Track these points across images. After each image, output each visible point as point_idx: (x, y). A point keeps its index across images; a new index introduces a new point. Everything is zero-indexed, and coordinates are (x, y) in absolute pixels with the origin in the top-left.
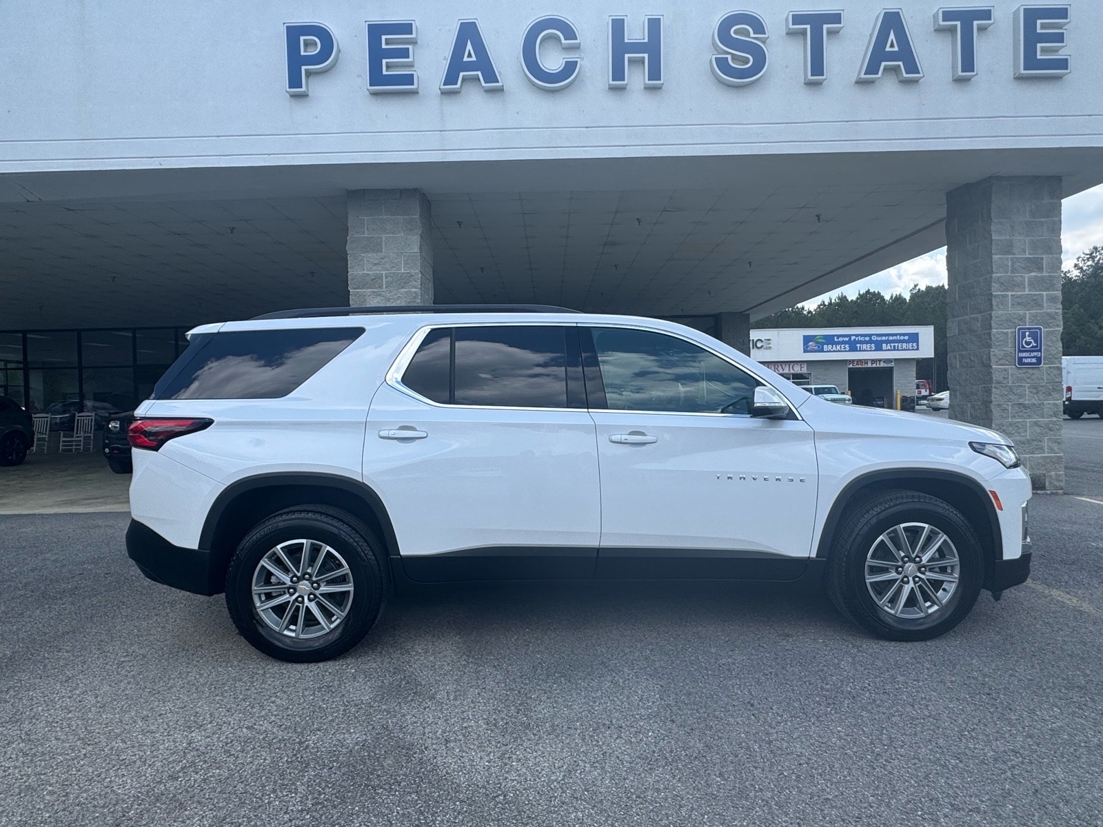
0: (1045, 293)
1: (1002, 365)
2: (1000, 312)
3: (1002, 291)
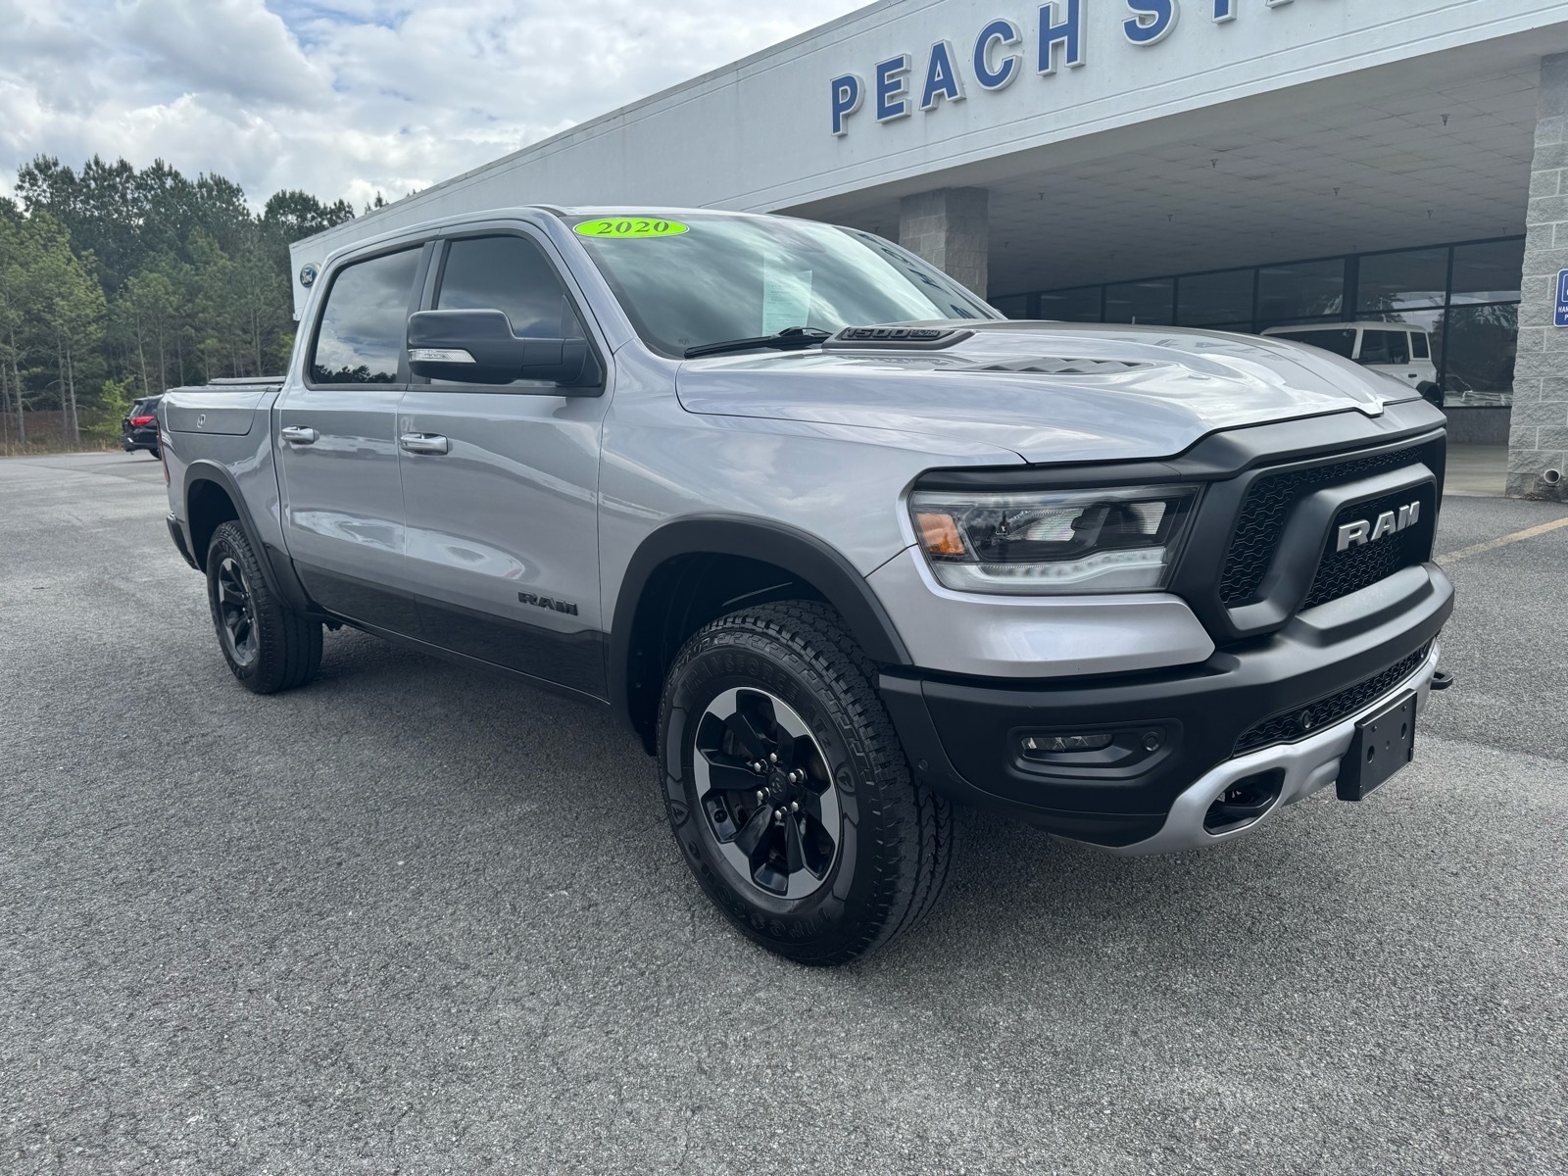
1: (1534, 325)
2: (1536, 252)
3: (1544, 221)
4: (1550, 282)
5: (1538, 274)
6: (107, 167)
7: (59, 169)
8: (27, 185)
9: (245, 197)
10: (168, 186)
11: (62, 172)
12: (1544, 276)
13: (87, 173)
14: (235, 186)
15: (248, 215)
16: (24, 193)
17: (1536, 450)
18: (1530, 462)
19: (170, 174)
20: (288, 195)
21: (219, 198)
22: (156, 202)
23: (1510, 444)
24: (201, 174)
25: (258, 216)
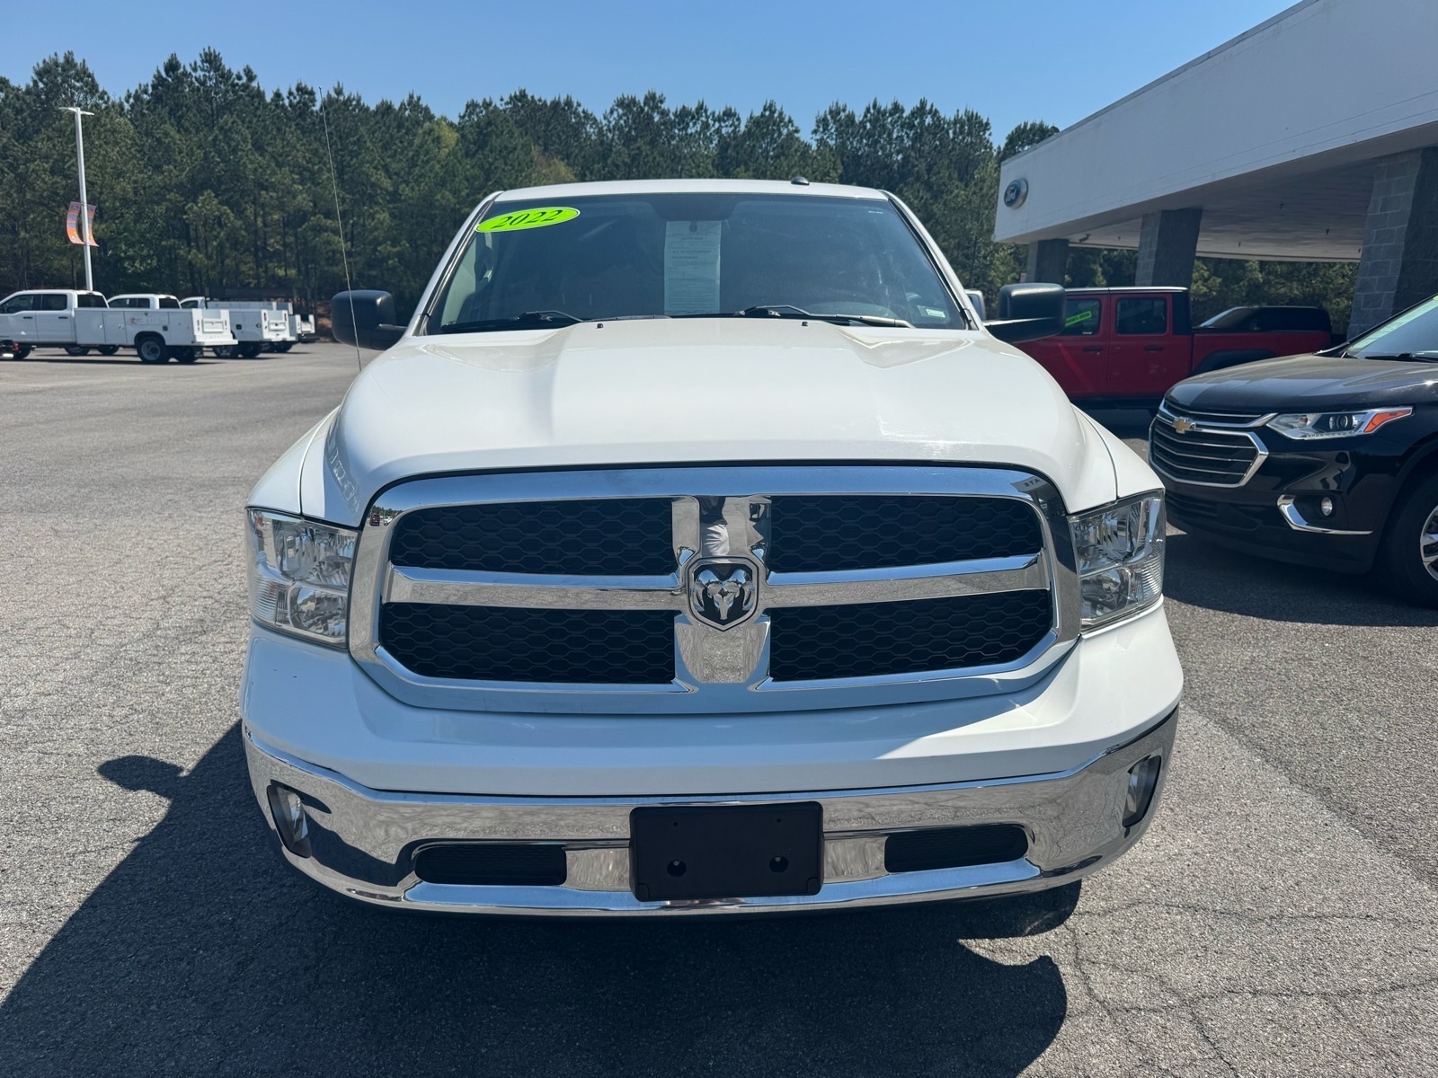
6: (882, 109)
7: (847, 112)
8: (821, 129)
9: (991, 130)
10: (926, 124)
11: (847, 116)
13: (865, 116)
14: (985, 121)
15: (991, 148)
16: (818, 137)
19: (930, 111)
20: (1028, 127)
21: (970, 134)
22: (915, 140)
24: (958, 111)
25: (999, 148)
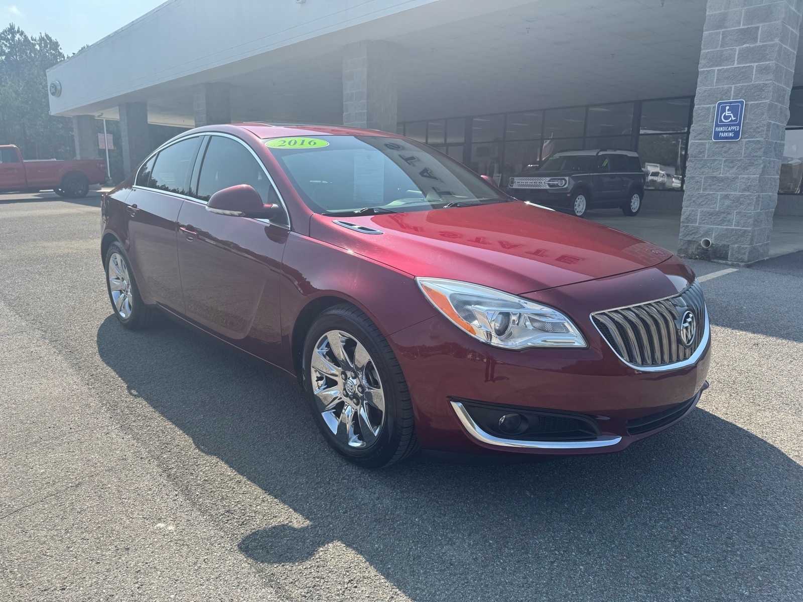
0: (755, 65)
1: (700, 140)
2: (704, 88)
3: (708, 67)
4: (712, 110)
5: (704, 104)
9: (61, 47)
10: (17, 39)
12: (708, 106)
14: (56, 41)
17: (697, 225)
18: (693, 233)
19: (18, 31)
23: (682, 220)
24: (41, 33)
